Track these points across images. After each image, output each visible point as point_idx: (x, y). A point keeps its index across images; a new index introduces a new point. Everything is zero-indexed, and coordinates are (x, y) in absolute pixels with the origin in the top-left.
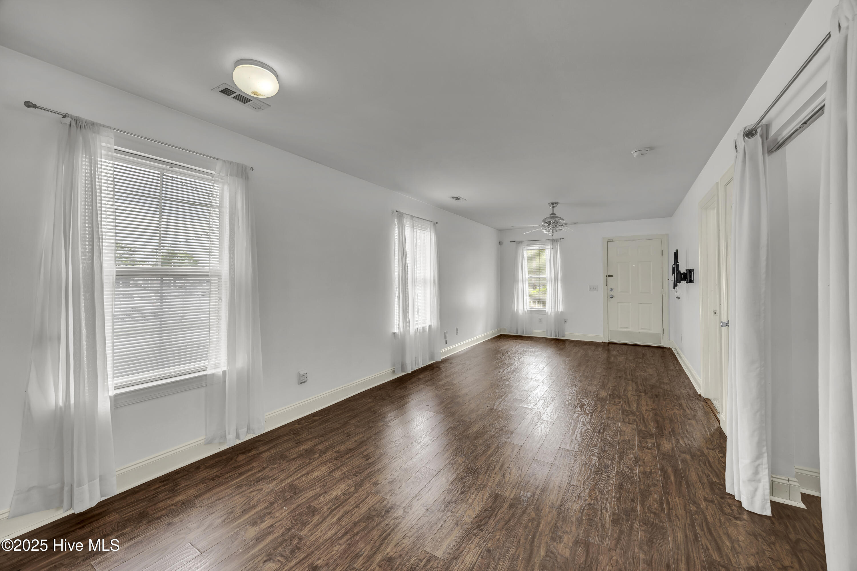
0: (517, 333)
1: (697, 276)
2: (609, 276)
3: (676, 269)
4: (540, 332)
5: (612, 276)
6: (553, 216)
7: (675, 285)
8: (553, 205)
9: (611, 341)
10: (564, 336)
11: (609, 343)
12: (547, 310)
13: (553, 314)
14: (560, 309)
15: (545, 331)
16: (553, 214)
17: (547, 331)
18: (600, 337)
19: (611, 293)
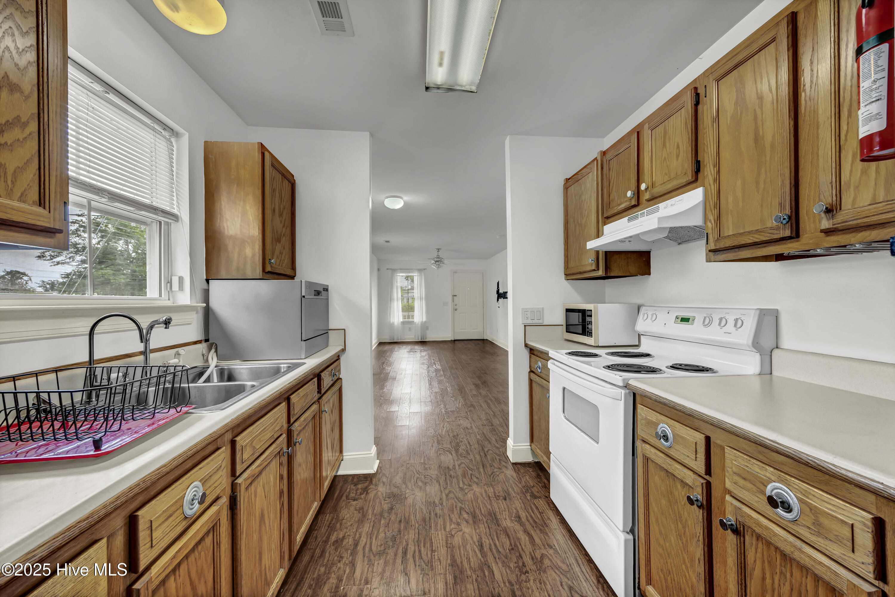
0: (394, 340)
1: (509, 295)
2: (455, 296)
3: (498, 292)
4: (410, 337)
5: (456, 296)
6: (438, 257)
7: (498, 300)
8: (438, 250)
9: (456, 338)
10: (426, 339)
11: (455, 340)
12: (415, 321)
13: (420, 323)
14: (424, 320)
15: (413, 336)
16: (438, 255)
17: (415, 336)
18: (449, 337)
19: (455, 307)
